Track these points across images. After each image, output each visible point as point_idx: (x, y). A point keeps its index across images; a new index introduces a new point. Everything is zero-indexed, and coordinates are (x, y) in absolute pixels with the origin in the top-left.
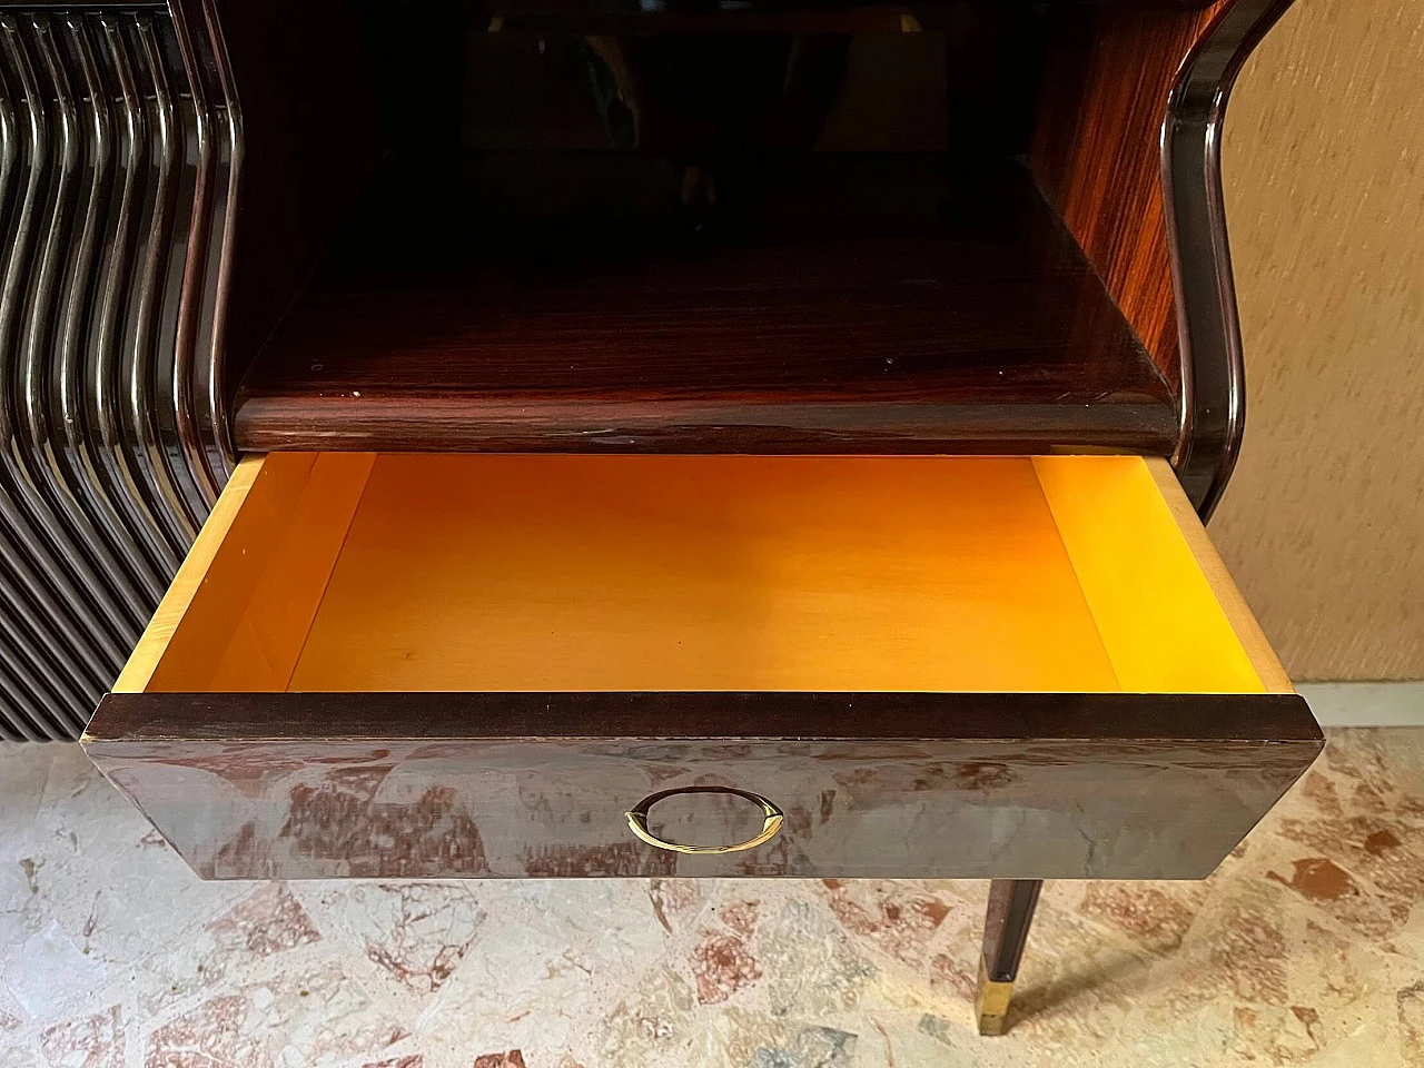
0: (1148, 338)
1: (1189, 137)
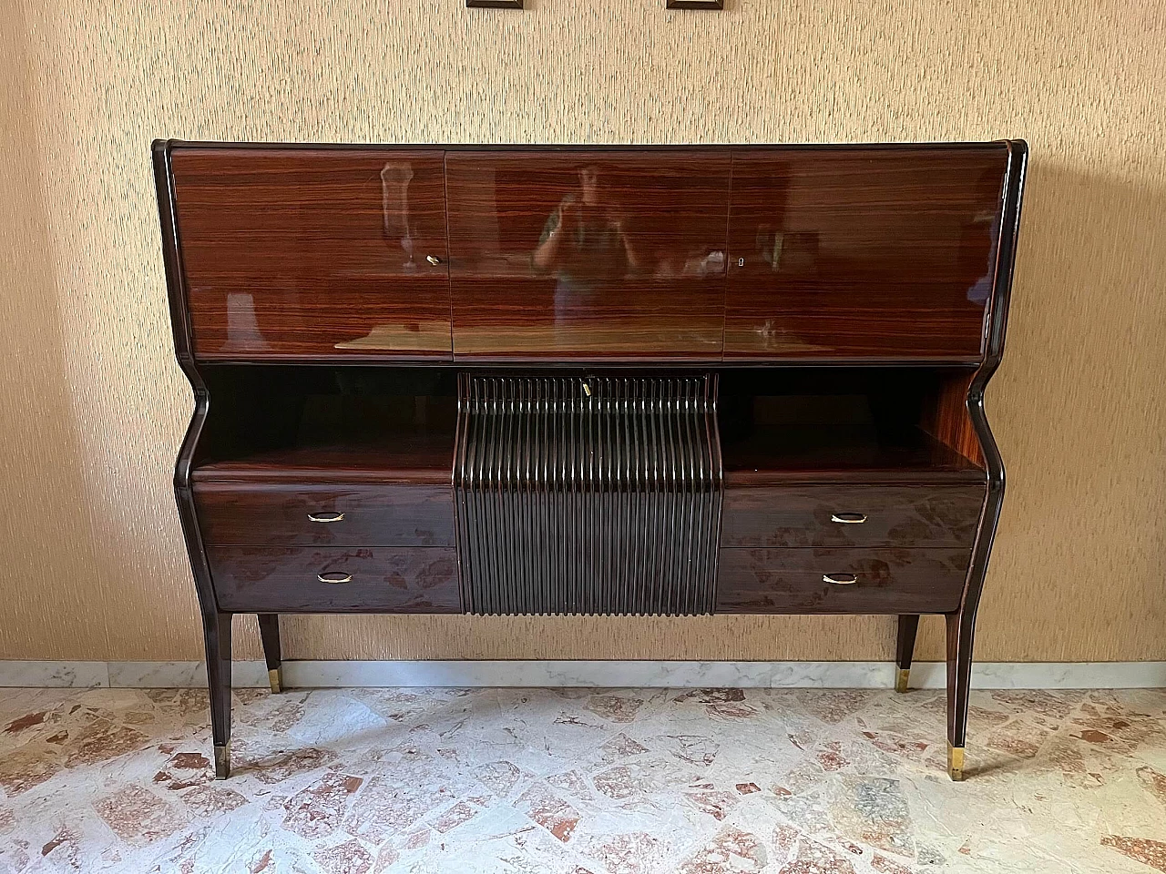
0: (974, 460)
1: (973, 404)
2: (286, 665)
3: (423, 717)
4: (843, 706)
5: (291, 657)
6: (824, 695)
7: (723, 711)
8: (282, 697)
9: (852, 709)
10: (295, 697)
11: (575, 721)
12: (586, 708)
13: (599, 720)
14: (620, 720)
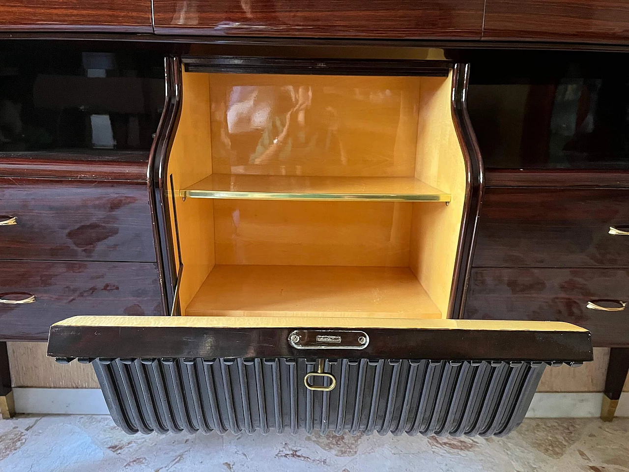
2: (17, 392)
3: (143, 449)
4: (560, 438)
5: (22, 384)
6: (538, 425)
7: (445, 444)
8: (12, 423)
9: (571, 440)
10: (22, 423)
11: (298, 454)
12: (309, 439)
13: (321, 453)
14: (343, 453)
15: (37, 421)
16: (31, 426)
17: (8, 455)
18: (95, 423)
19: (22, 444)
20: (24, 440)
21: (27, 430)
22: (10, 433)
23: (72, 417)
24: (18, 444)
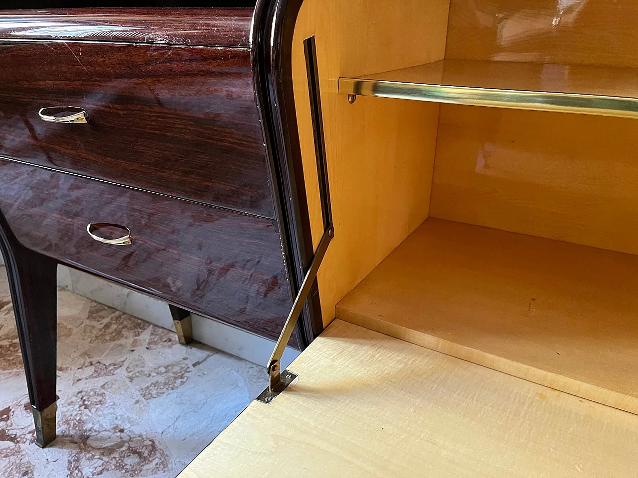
2: (194, 318)
8: (184, 352)
15: (209, 356)
16: (200, 361)
17: (163, 393)
18: (262, 380)
19: (183, 383)
20: (185, 379)
21: (194, 365)
22: (177, 364)
23: (243, 364)
24: (179, 381)
